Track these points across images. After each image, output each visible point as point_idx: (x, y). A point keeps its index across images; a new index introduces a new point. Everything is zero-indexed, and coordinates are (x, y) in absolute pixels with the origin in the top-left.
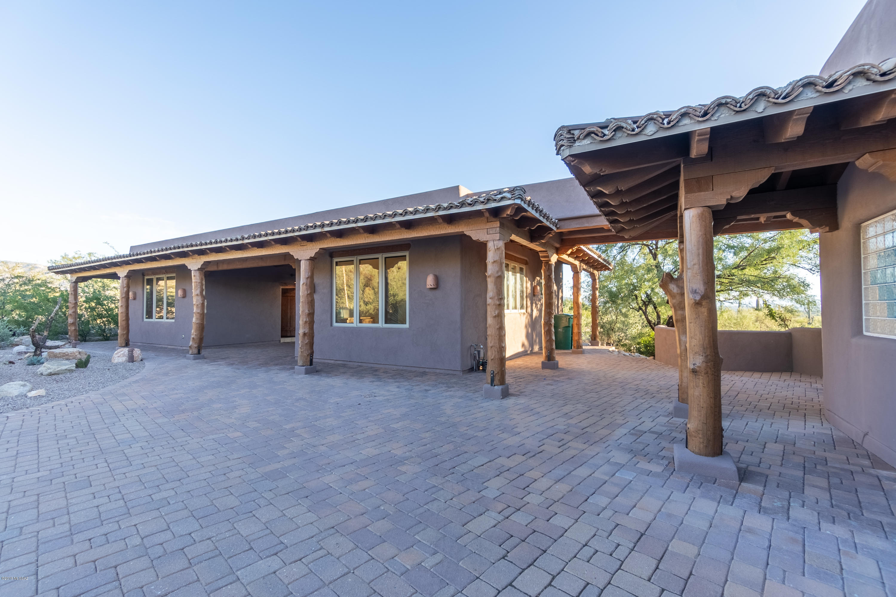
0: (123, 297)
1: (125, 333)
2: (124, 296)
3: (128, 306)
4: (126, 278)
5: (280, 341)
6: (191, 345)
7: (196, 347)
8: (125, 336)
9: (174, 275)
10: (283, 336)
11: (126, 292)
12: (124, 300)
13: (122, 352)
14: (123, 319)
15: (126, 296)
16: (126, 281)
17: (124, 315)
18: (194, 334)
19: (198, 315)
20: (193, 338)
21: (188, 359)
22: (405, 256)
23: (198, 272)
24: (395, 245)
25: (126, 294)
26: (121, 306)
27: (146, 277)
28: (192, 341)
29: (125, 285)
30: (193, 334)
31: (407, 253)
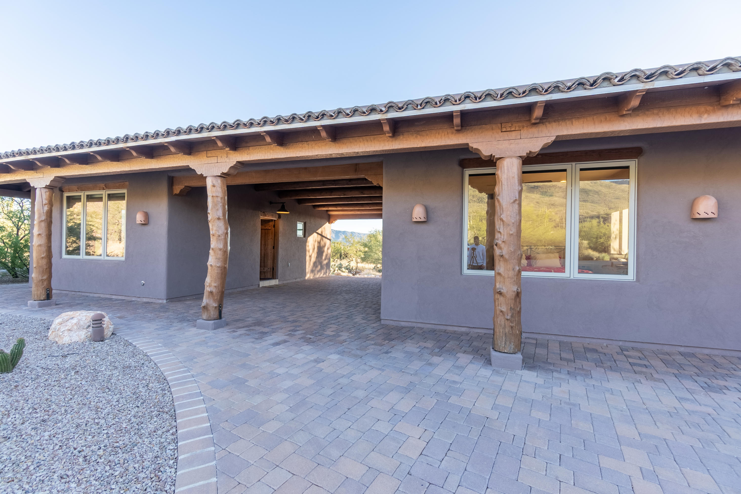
0: (42, 221)
1: (45, 277)
2: (43, 218)
3: (51, 234)
4: (47, 190)
5: (259, 285)
6: (207, 304)
7: (216, 307)
8: (45, 283)
9: (125, 191)
10: (261, 279)
11: (47, 212)
12: (43, 224)
13: (75, 321)
14: (43, 256)
15: (47, 219)
16: (48, 193)
17: (44, 249)
18: (214, 284)
19: (220, 252)
20: (211, 292)
21: (201, 327)
22: (628, 167)
23: (219, 180)
24: (606, 150)
25: (47, 216)
26: (39, 234)
27: (66, 194)
28: (209, 297)
29: (45, 202)
30: (210, 286)
31: (632, 164)
